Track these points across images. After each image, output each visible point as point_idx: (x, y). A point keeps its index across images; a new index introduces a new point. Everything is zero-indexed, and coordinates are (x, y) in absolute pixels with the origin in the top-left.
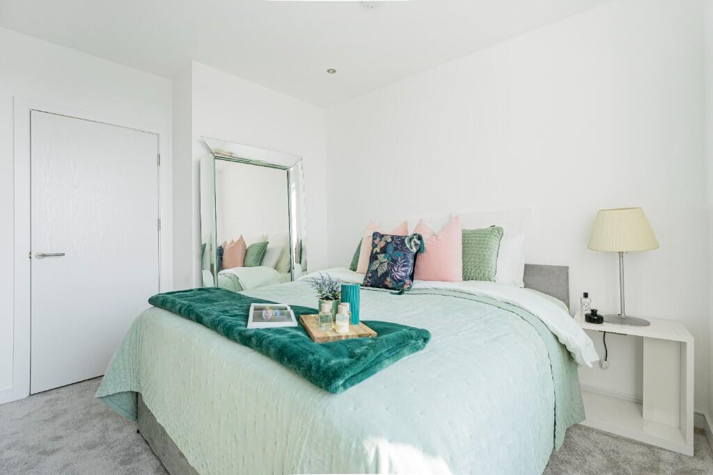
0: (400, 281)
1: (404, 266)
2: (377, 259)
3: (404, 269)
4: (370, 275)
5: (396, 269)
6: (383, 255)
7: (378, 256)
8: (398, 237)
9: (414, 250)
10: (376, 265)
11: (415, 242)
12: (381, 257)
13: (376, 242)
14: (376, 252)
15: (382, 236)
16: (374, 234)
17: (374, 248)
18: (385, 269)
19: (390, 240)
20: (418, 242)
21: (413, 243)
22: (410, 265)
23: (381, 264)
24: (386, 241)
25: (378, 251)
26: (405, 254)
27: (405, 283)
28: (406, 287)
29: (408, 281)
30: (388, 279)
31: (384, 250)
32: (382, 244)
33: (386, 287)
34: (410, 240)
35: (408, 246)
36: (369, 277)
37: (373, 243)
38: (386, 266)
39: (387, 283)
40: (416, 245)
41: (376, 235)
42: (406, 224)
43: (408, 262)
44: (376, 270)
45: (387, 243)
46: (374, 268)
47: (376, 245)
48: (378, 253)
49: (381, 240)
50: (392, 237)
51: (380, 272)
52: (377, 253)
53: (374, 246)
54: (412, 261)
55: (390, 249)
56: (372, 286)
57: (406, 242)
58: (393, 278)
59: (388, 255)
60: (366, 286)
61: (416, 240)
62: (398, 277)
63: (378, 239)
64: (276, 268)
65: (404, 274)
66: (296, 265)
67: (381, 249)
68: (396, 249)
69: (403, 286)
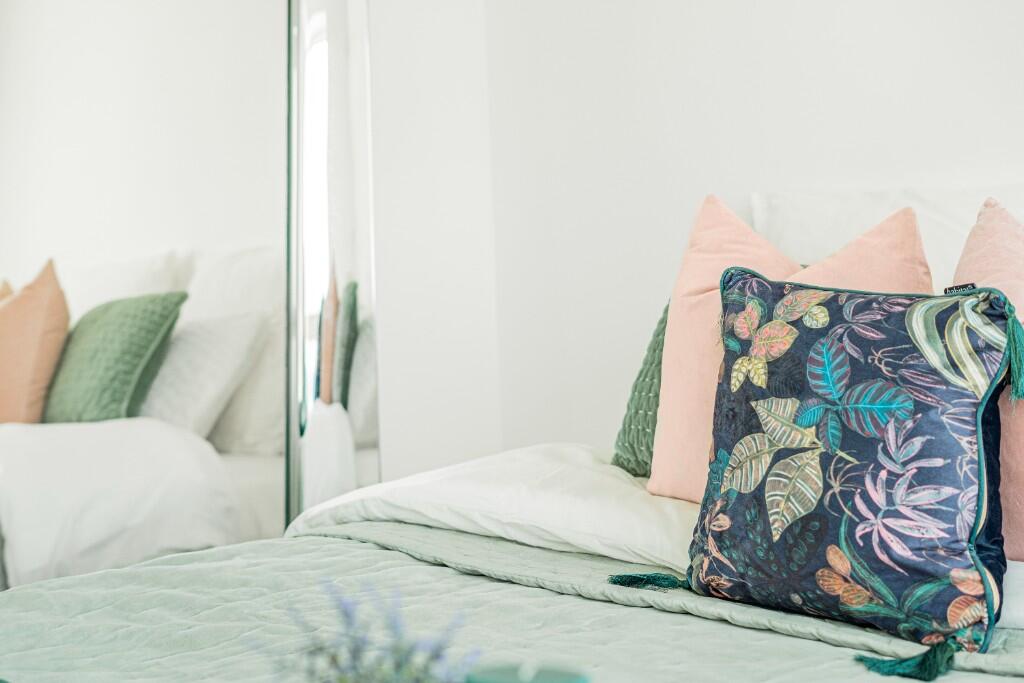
0: (919, 574)
1: (924, 478)
2: (753, 425)
3: (926, 496)
4: (724, 522)
5: (879, 497)
6: (790, 405)
7: (760, 407)
8: (867, 302)
9: (977, 380)
10: (750, 465)
11: (971, 332)
12: (777, 414)
13: (743, 324)
14: (748, 382)
15: (774, 293)
16: (729, 281)
17: (730, 358)
18: (812, 494)
19: (819, 318)
20: (993, 334)
21: (960, 344)
22: (965, 469)
23: (781, 455)
24: (797, 323)
25: (760, 380)
26: (920, 407)
27: (952, 592)
28: (961, 616)
29: (967, 577)
30: (840, 559)
31: (789, 378)
32: (779, 339)
33: (831, 611)
34: (942, 321)
35: (934, 357)
36: (719, 537)
37: (729, 333)
38: (814, 471)
39: (838, 588)
40: (981, 350)
41: (737, 285)
42: (906, 226)
43: (951, 451)
44: (758, 496)
45: (808, 337)
46: (740, 481)
47: (746, 346)
48: (762, 394)
49: (768, 317)
50: (833, 304)
51: (782, 514)
52: (749, 391)
53: (737, 348)
54: (970, 446)
55: (827, 372)
56: (742, 595)
57: (918, 325)
58: (864, 551)
59: (815, 409)
60: (707, 591)
61: (976, 321)
62: (901, 550)
63: (754, 308)
64: (219, 434)
65: (934, 530)
66: (318, 413)
67: (773, 366)
68: (860, 373)
69: (938, 608)
